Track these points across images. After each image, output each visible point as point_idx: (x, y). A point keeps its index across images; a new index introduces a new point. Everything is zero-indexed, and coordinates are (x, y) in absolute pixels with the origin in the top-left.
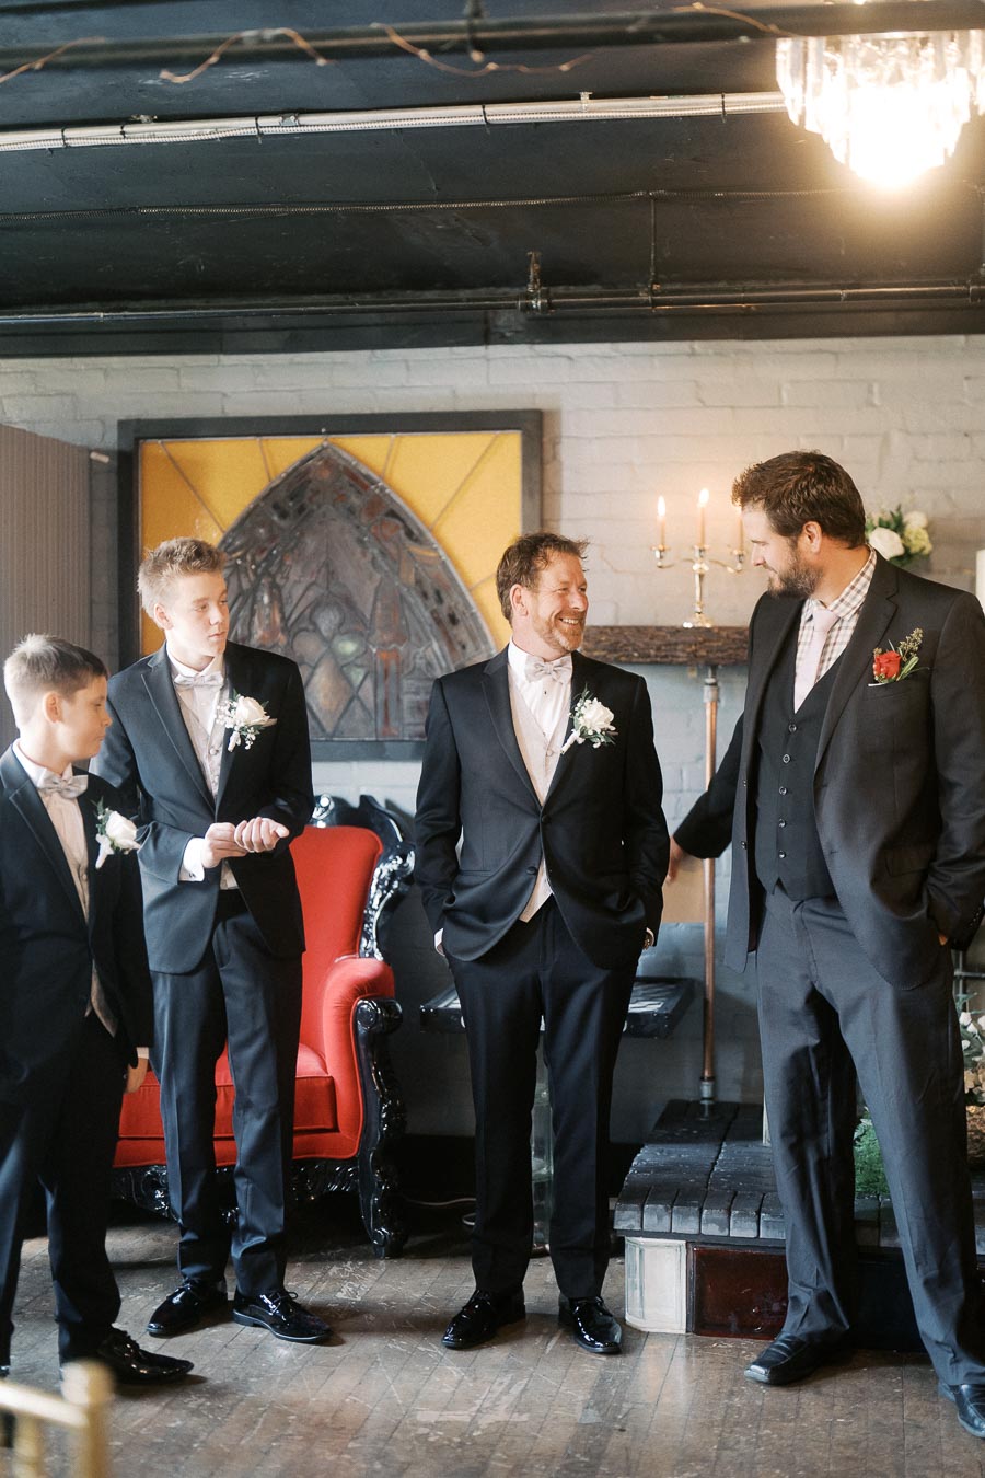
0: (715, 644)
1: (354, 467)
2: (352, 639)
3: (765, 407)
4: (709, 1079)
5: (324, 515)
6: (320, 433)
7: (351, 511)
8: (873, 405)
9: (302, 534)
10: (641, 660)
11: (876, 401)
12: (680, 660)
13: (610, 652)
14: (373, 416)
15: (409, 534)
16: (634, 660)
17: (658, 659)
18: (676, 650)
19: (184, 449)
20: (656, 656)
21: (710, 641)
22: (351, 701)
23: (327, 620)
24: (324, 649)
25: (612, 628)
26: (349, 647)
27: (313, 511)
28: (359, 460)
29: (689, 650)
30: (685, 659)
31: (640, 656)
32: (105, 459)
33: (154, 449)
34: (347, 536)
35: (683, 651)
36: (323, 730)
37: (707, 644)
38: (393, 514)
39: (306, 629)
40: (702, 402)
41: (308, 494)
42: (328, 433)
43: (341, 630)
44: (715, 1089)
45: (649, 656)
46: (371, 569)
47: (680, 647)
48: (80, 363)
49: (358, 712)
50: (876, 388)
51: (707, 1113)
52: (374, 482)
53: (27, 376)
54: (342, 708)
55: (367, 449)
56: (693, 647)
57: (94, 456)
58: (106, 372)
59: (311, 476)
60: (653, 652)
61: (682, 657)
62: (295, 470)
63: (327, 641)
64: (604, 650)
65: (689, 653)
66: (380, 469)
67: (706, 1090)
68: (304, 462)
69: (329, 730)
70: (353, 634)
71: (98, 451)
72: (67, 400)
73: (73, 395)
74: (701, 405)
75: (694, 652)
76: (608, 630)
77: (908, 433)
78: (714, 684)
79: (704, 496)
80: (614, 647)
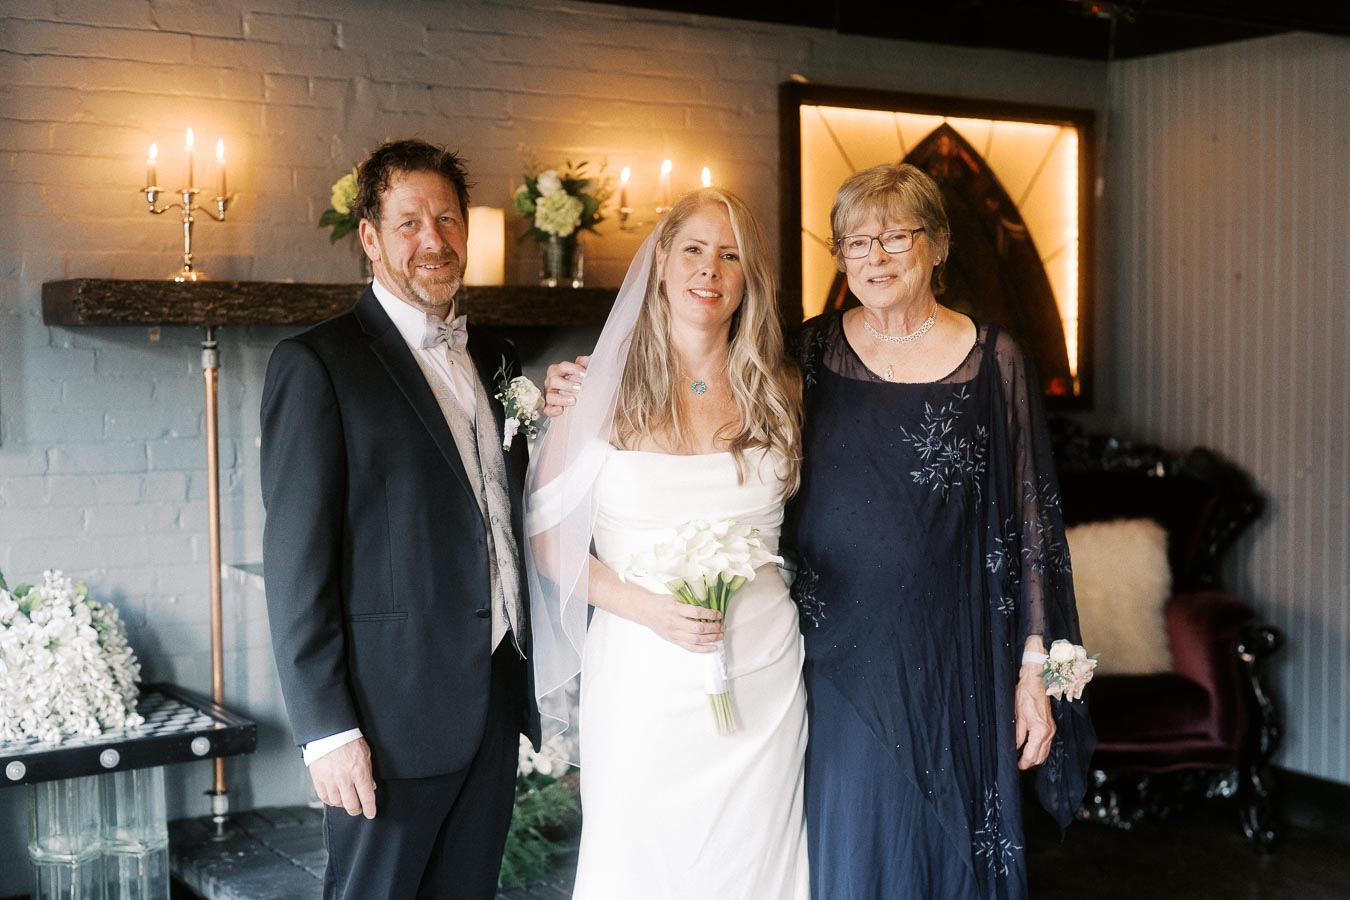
0: (236, 302)
3: (227, 38)
4: (223, 793)
8: (337, 48)
10: (151, 320)
11: (341, 44)
12: (196, 319)
13: (115, 309)
16: (144, 320)
17: (171, 319)
18: (193, 308)
20: (169, 315)
21: (228, 298)
25: (118, 282)
29: (208, 308)
30: (202, 319)
31: (152, 314)
35: (202, 310)
37: (227, 301)
40: (158, 26)
45: (161, 314)
47: (196, 305)
50: (340, 28)
51: (220, 830)
56: (211, 305)
60: (165, 310)
64: (108, 308)
65: (208, 311)
67: (219, 806)
74: (155, 28)
75: (214, 310)
76: (114, 286)
77: (372, 80)
78: (213, 348)
79: (190, 137)
80: (120, 305)
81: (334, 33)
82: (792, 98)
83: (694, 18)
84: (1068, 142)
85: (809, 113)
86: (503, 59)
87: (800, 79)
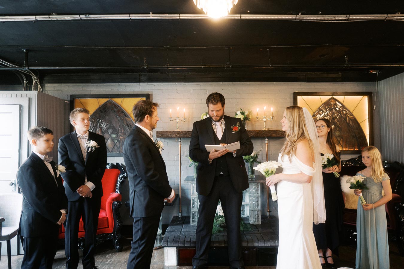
1: (115, 104)
2: (115, 135)
4: (181, 212)
5: (110, 112)
6: (109, 97)
7: (115, 111)
9: (105, 116)
14: (118, 94)
15: (125, 116)
19: (83, 100)
20: (170, 136)
22: (114, 146)
23: (110, 131)
24: (109, 136)
25: (162, 131)
26: (114, 136)
27: (107, 112)
28: (116, 102)
32: (68, 102)
33: (77, 101)
34: (114, 116)
36: (109, 151)
37: (179, 134)
38: (122, 112)
39: (106, 133)
41: (107, 108)
42: (110, 97)
43: (113, 133)
44: (182, 214)
45: (168, 136)
46: (118, 122)
47: (174, 134)
48: (63, 84)
49: (116, 148)
51: (180, 219)
52: (119, 106)
53: (53, 87)
54: (113, 147)
55: (118, 101)
57: (66, 101)
58: (68, 86)
59: (107, 105)
61: (174, 136)
62: (104, 104)
63: (110, 135)
66: (120, 104)
67: (180, 214)
68: (106, 103)
69: (110, 151)
70: (115, 134)
71: (67, 101)
72: (61, 91)
73: (62, 90)
74: (177, 93)
75: (177, 135)
78: (180, 141)
79: (178, 108)
80: (162, 135)
81: (206, 92)
82: (296, 95)
83: (275, 83)
84: (366, 99)
85: (299, 97)
86: (236, 93)
87: (297, 91)
